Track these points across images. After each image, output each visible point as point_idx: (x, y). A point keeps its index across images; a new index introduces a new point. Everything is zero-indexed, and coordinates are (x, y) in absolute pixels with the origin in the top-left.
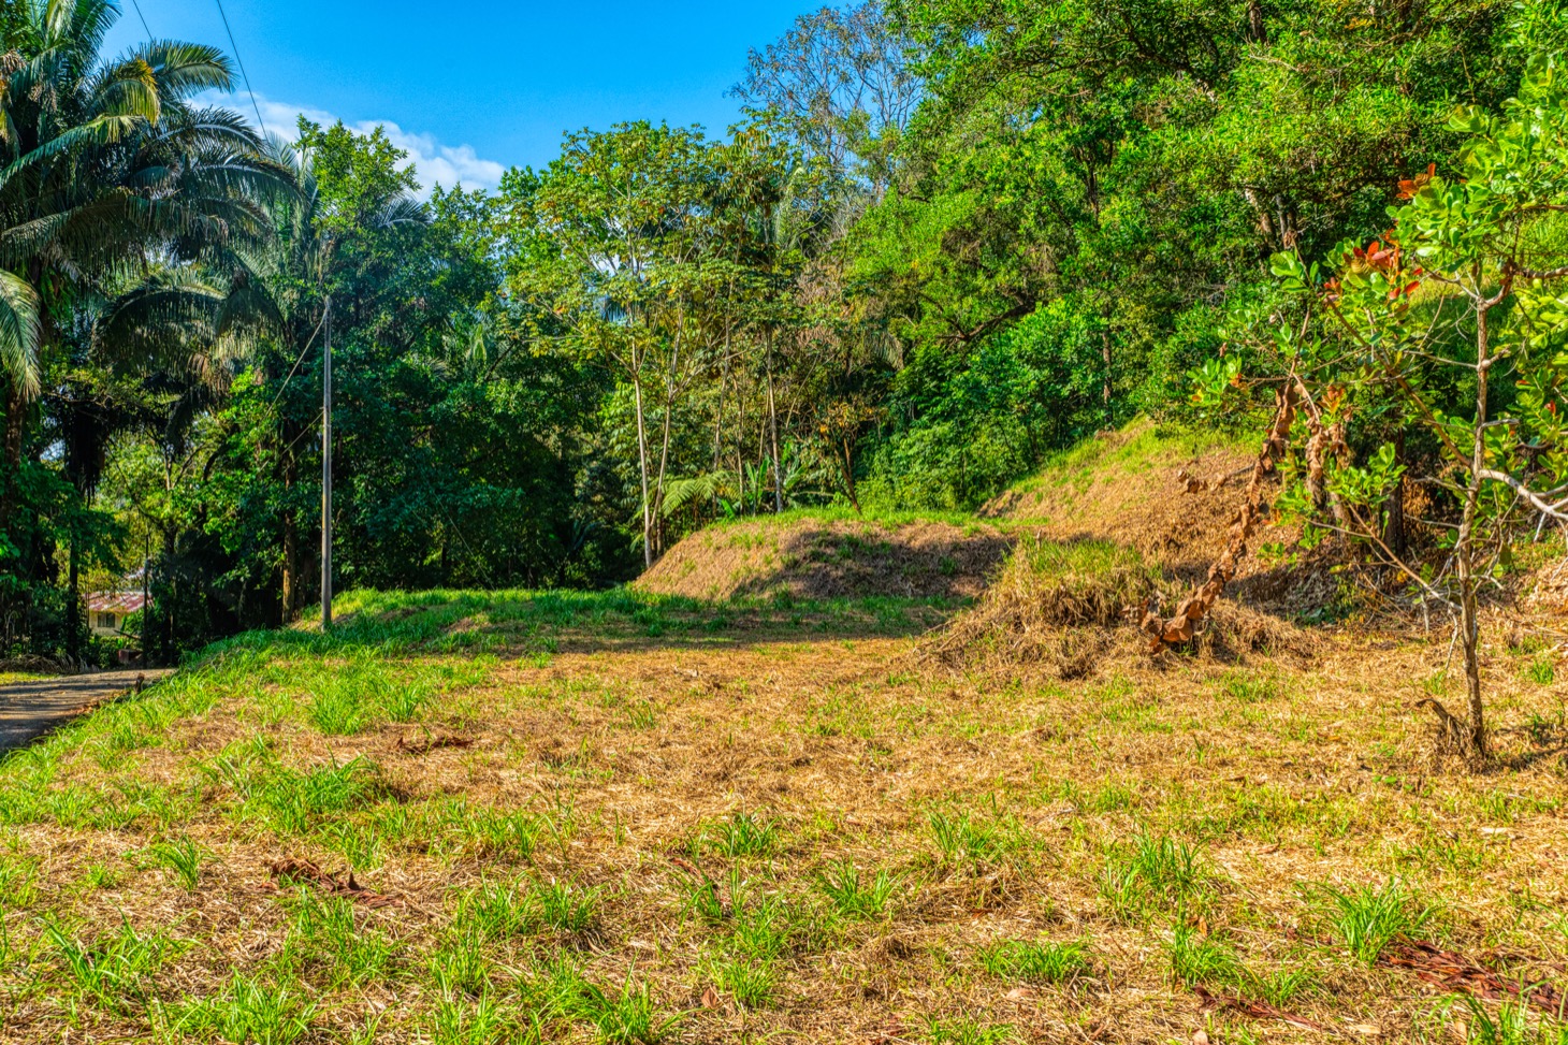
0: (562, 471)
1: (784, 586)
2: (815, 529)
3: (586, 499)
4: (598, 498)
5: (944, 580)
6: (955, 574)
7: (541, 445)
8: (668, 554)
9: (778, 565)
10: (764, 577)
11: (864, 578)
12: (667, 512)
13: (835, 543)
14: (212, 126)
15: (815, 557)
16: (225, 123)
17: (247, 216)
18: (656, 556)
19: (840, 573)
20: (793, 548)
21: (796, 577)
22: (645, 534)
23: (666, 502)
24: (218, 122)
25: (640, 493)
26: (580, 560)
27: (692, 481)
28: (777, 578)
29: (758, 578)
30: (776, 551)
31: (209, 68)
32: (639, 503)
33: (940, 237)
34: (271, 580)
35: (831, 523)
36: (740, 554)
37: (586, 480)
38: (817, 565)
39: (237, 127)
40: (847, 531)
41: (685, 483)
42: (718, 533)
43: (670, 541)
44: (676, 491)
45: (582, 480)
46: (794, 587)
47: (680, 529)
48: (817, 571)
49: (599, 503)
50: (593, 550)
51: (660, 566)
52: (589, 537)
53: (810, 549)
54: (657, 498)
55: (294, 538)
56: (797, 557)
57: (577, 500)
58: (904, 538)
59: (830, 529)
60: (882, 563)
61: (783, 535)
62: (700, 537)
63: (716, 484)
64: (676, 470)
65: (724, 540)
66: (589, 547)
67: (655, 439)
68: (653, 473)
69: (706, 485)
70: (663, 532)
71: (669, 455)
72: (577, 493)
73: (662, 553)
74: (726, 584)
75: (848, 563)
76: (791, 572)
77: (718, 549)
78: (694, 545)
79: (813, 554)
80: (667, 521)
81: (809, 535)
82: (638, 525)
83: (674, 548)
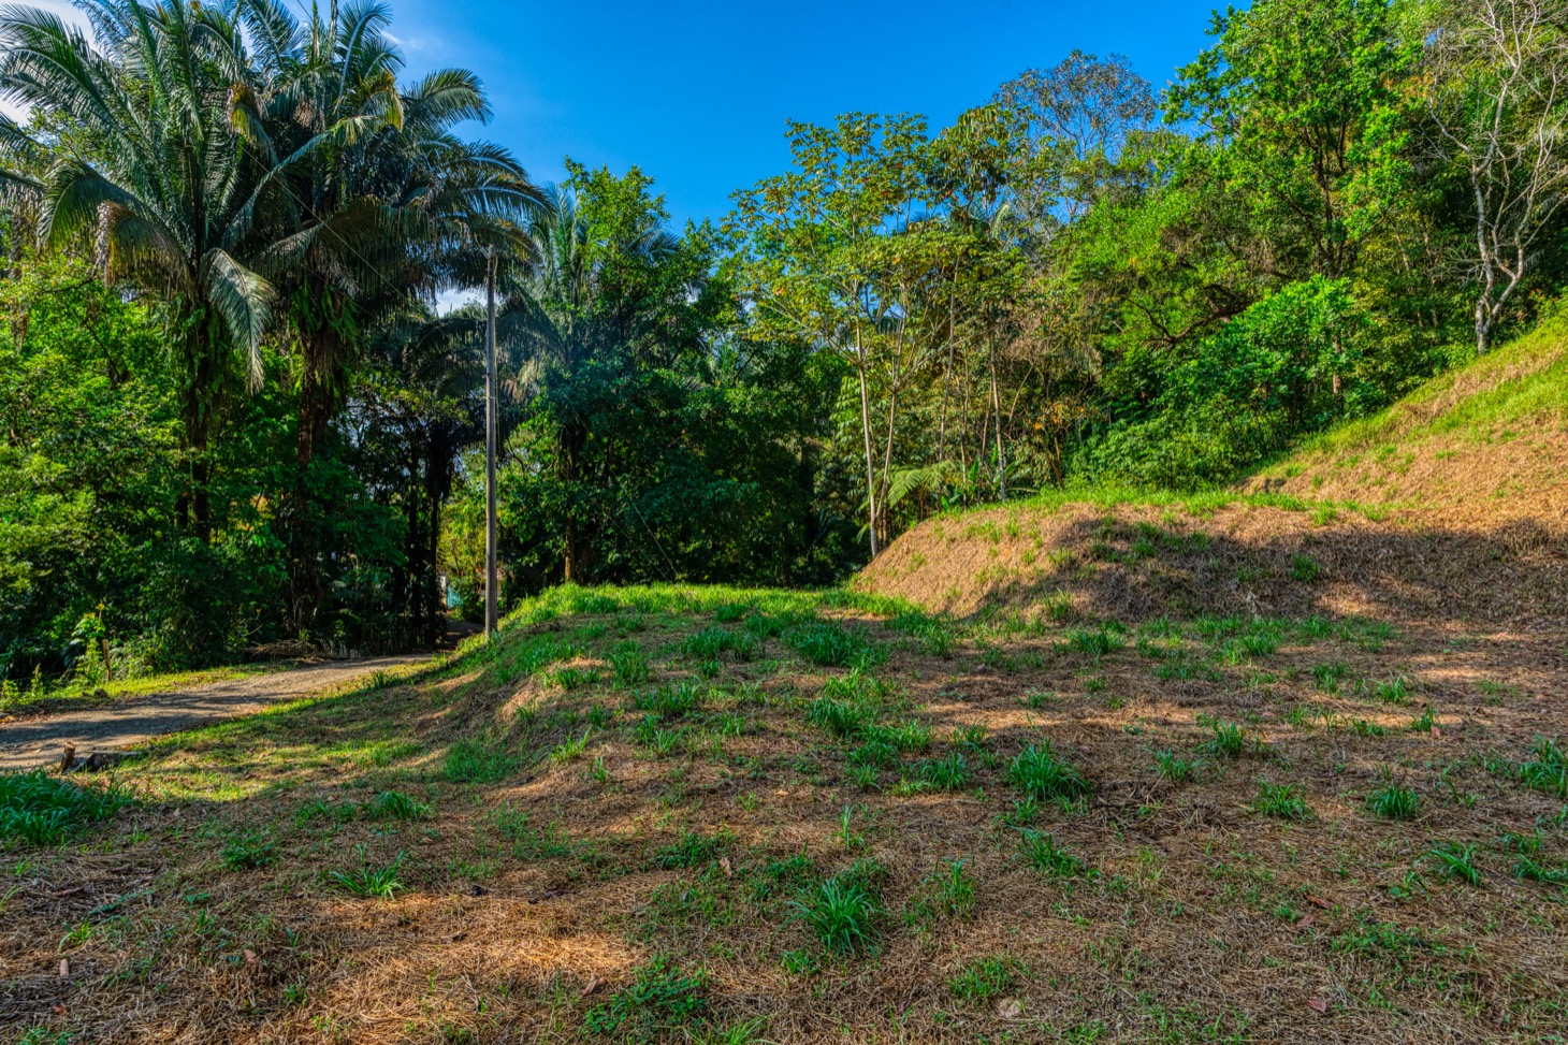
0: (806, 472)
1: (1059, 598)
2: (1092, 517)
3: (824, 496)
4: (834, 495)
5: (1304, 590)
6: (1318, 580)
7: (783, 449)
8: (894, 544)
9: (1045, 565)
10: (1025, 581)
11: (1179, 586)
12: (893, 502)
13: (1127, 535)
14: (480, 159)
15: (1101, 554)
16: (491, 155)
17: (518, 244)
18: (882, 546)
19: (1141, 578)
20: (1065, 540)
21: (1076, 584)
22: (871, 524)
23: (892, 492)
24: (485, 155)
25: (866, 484)
26: (825, 546)
27: (917, 471)
28: (1046, 586)
29: (1016, 583)
30: (1040, 545)
31: (461, 90)
32: (865, 494)
33: (1158, 234)
34: (556, 566)
35: (1113, 507)
36: (984, 550)
37: (823, 479)
38: (1103, 566)
39: (502, 159)
40: (1140, 518)
41: (911, 473)
42: (949, 523)
43: (895, 532)
44: (902, 481)
45: (819, 480)
46: (1078, 599)
47: (905, 520)
48: (1107, 575)
49: (834, 499)
50: (834, 538)
51: (886, 556)
52: (831, 527)
53: (1091, 543)
54: (883, 487)
55: (573, 528)
56: (1073, 554)
57: (814, 496)
58: (1223, 528)
59: (1114, 515)
60: (1201, 563)
61: (1046, 524)
62: (928, 527)
63: (943, 473)
64: (902, 458)
65: (959, 531)
66: (832, 535)
67: (882, 431)
68: (878, 464)
69: (933, 475)
70: (888, 523)
71: (894, 446)
72: (816, 490)
73: (888, 544)
74: (968, 588)
75: (1150, 564)
76: (1067, 576)
77: (953, 540)
78: (921, 536)
79: (1097, 549)
80: (892, 511)
81: (1084, 525)
82: (864, 515)
83: (900, 539)
